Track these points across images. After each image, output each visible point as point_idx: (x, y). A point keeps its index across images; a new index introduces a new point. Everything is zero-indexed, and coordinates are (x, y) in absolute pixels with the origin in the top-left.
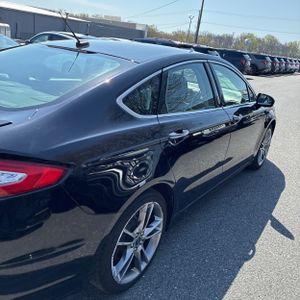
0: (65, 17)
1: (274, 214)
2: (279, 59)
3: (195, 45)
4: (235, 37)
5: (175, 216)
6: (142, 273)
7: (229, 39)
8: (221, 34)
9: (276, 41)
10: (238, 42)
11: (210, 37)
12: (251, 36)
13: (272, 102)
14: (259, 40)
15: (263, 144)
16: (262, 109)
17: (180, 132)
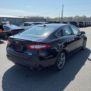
0: (24, 18)
1: (89, 58)
2: (87, 22)
3: (62, 21)
4: (73, 17)
5: (67, 57)
6: (63, 68)
7: (71, 18)
8: (69, 17)
9: (86, 17)
10: (74, 19)
11: (65, 18)
12: (78, 16)
13: (84, 33)
14: (81, 17)
15: (84, 43)
16: (83, 35)
17: (66, 39)
